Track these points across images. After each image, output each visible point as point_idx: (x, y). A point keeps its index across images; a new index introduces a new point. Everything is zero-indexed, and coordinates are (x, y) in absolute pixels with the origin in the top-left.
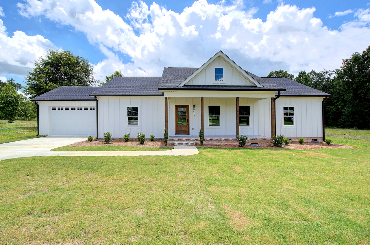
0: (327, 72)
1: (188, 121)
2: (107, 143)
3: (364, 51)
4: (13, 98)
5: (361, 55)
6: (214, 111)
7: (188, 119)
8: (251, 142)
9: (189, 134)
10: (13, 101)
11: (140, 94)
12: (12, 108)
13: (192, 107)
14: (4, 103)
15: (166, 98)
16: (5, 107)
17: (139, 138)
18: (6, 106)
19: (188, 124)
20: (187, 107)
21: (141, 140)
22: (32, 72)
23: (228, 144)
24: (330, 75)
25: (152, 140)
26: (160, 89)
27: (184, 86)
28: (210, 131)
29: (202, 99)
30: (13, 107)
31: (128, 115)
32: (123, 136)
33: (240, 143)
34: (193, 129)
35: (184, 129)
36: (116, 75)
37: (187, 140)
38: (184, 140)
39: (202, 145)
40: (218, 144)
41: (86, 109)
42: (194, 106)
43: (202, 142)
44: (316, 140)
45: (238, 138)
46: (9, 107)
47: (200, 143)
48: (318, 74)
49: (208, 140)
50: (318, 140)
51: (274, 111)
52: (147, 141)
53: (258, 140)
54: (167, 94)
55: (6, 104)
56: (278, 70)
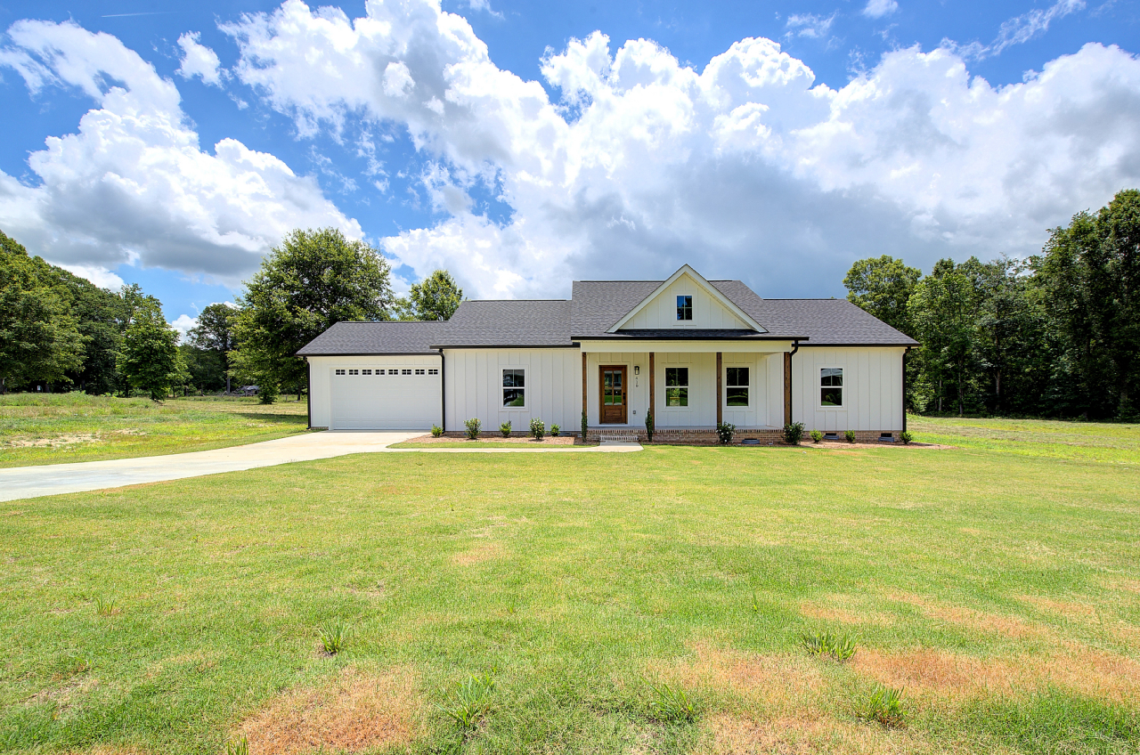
0: (1010, 263)
1: (625, 398)
2: (473, 438)
3: (1104, 208)
4: (160, 339)
5: (1094, 220)
6: (678, 376)
7: (625, 394)
8: (744, 436)
9: (626, 423)
10: (160, 347)
11: (528, 344)
12: (158, 366)
13: (633, 368)
14: (138, 354)
15: (584, 354)
16: (141, 364)
17: (534, 430)
18: (143, 361)
19: (625, 404)
20: (624, 368)
21: (537, 434)
22: (252, 283)
23: (701, 440)
24: (1017, 270)
25: (555, 435)
26: (573, 338)
27: (619, 331)
28: (669, 416)
29: (652, 355)
30: (161, 364)
31: (504, 385)
32: (498, 428)
33: (721, 437)
34: (634, 412)
35: (617, 413)
36: (437, 280)
37: (623, 433)
38: (618, 433)
39: (650, 440)
40: (682, 440)
41: (407, 372)
42: (637, 368)
43: (650, 435)
44: (889, 435)
45: (718, 427)
46: (152, 364)
47: (647, 439)
48: (988, 267)
49: (662, 433)
50: (893, 436)
51: (789, 378)
52: (548, 435)
53: (758, 432)
54: (586, 346)
55: (145, 356)
56: (878, 258)
